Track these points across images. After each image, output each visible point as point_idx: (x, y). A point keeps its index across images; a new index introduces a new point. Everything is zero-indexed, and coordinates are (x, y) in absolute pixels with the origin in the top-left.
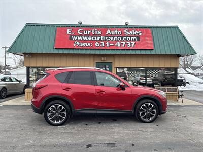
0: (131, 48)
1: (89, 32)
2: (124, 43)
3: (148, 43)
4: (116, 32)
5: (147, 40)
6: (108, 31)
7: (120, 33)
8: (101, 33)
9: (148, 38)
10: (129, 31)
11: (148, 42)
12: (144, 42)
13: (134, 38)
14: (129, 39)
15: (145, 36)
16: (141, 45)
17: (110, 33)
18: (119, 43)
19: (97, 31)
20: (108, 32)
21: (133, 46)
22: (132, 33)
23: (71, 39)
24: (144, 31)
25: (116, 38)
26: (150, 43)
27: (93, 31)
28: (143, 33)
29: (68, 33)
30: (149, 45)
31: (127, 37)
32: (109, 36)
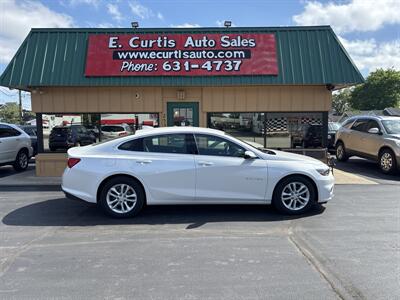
0: (234, 73)
1: (151, 42)
2: (220, 62)
3: (267, 63)
4: (205, 41)
5: (266, 56)
6: (190, 39)
7: (211, 43)
8: (174, 45)
9: (267, 53)
10: (230, 40)
11: (268, 60)
12: (259, 60)
13: (239, 53)
14: (229, 55)
15: (262, 49)
16: (253, 67)
17: (192, 43)
18: (209, 63)
19: (168, 40)
20: (189, 41)
21: (236, 68)
22: (236, 43)
23: (116, 56)
24: (262, 38)
25: (204, 52)
26: (272, 63)
27: (159, 41)
28: (259, 41)
29: (111, 46)
30: (269, 66)
31: (225, 52)
32: (189, 49)
